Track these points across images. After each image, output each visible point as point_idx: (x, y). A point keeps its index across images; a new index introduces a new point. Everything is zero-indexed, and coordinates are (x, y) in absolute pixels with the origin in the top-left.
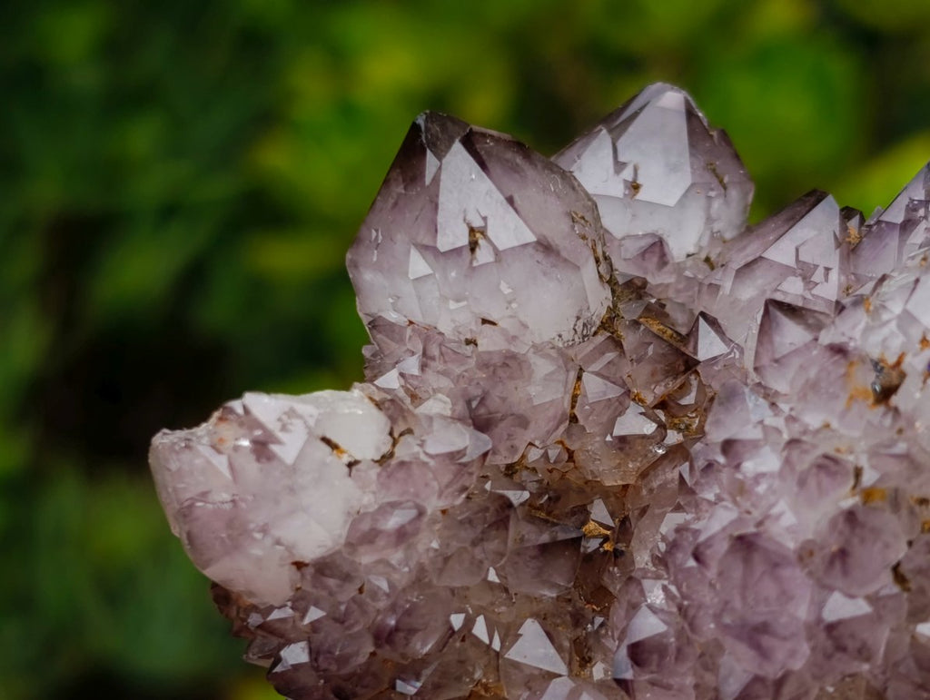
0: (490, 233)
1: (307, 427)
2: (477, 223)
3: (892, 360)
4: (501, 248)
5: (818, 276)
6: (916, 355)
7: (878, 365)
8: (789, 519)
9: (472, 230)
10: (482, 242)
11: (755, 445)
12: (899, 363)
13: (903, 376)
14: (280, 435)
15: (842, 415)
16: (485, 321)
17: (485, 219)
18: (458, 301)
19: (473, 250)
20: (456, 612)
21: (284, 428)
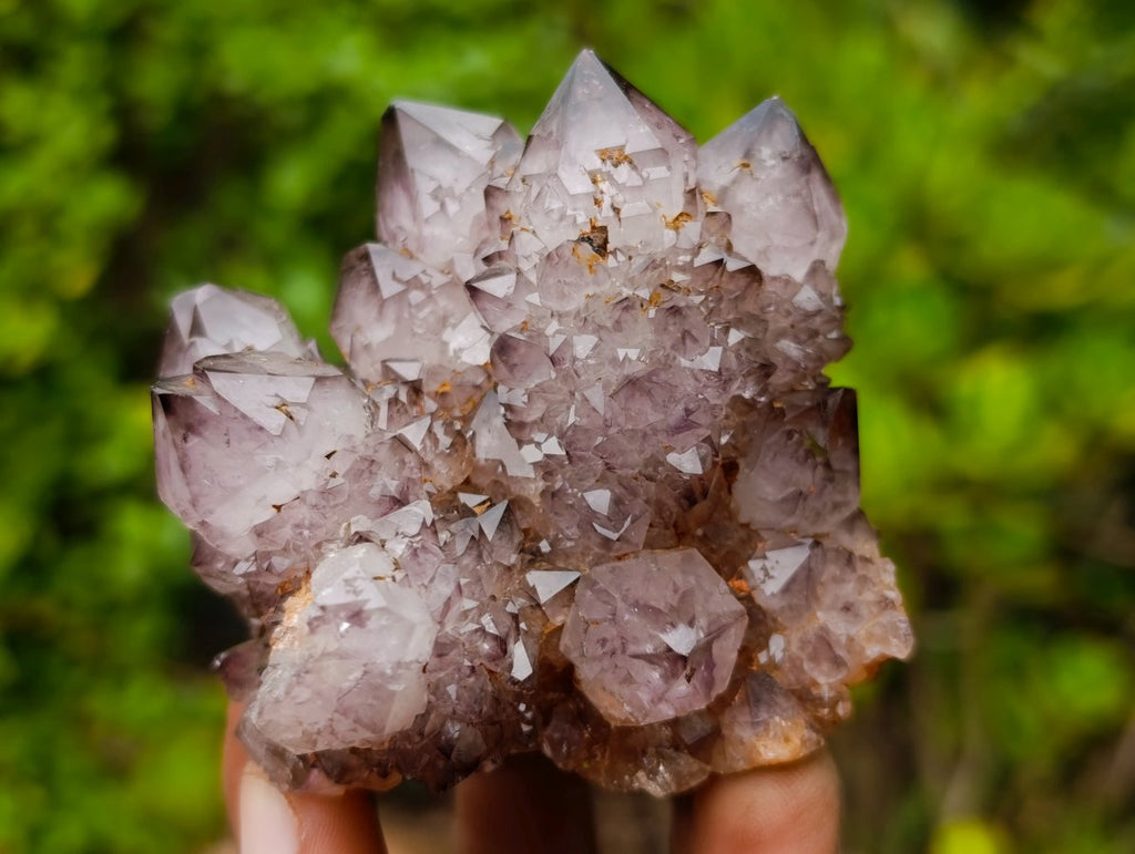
0: (289, 400)
1: (364, 579)
2: (277, 402)
3: (588, 229)
4: (304, 401)
5: (425, 279)
6: (600, 212)
7: (584, 239)
8: (633, 354)
9: (277, 408)
10: (289, 409)
11: (567, 344)
12: (594, 228)
13: (604, 229)
14: (361, 598)
15: (597, 283)
16: (328, 456)
17: (277, 396)
18: (309, 457)
19: (291, 418)
20: (506, 606)
21: (356, 593)
